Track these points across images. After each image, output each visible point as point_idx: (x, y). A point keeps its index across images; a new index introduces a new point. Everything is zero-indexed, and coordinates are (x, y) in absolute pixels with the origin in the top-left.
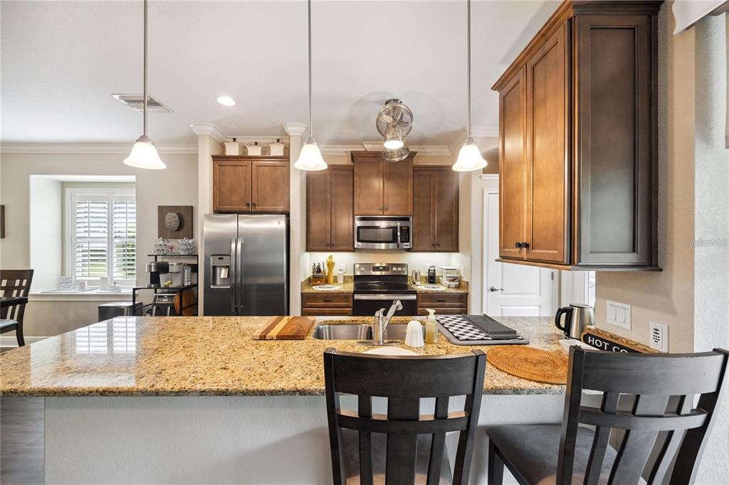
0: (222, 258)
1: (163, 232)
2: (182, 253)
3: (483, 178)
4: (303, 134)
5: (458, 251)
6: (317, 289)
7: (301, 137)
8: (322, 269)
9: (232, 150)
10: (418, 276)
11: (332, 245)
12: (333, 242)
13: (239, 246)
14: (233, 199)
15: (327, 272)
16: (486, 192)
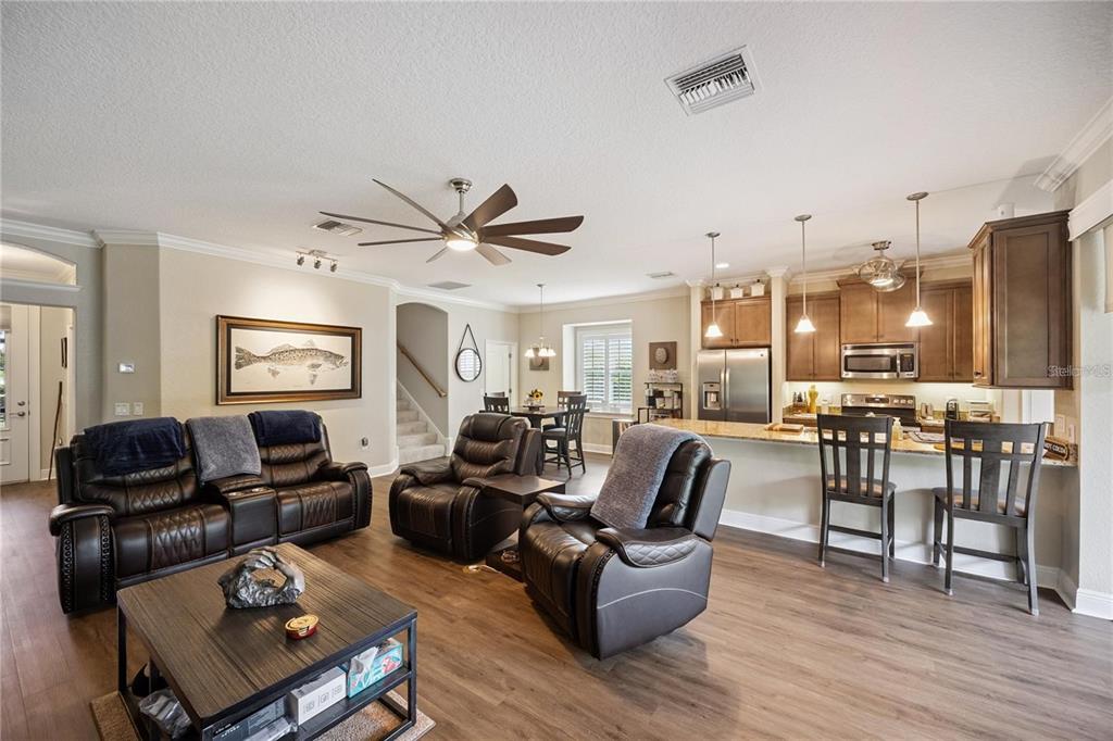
0: (713, 386)
1: (654, 364)
2: (670, 381)
8: (803, 398)
9: (717, 295)
10: (929, 411)
11: (814, 374)
12: (816, 372)
13: (728, 374)
15: (809, 401)
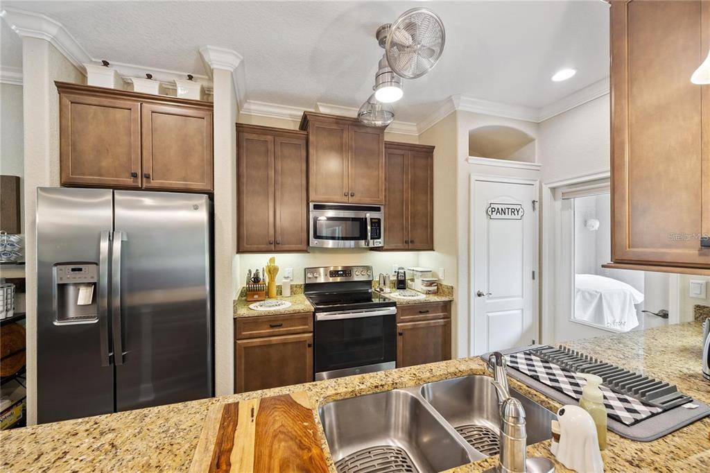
0: (80, 270)
3: (470, 161)
4: (235, 70)
5: (432, 249)
6: (259, 308)
7: (232, 73)
8: (261, 277)
9: (101, 77)
10: (387, 282)
11: (276, 243)
12: (279, 239)
13: (117, 245)
14: (104, 164)
15: (267, 281)
16: (473, 178)
